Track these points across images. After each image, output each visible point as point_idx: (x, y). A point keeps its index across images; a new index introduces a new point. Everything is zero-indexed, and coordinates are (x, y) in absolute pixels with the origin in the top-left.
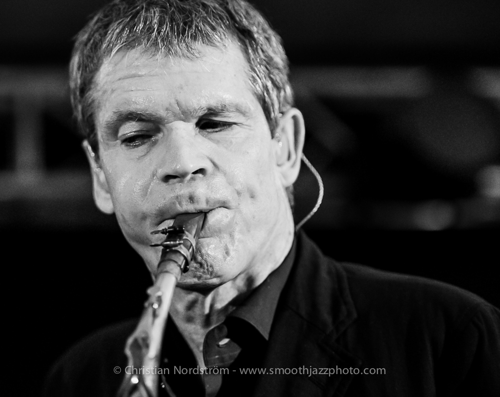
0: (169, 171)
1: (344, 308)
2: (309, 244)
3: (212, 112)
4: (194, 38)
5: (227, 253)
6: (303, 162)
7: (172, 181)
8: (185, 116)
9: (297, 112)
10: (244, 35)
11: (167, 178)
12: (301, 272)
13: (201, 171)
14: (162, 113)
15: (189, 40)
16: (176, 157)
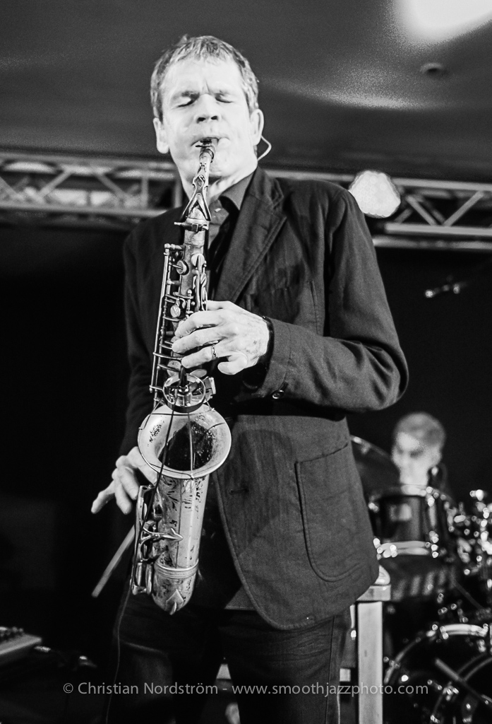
0: (200, 116)
5: (226, 160)
7: (201, 121)
8: (210, 92)
13: (216, 118)
14: (200, 90)
16: (204, 110)
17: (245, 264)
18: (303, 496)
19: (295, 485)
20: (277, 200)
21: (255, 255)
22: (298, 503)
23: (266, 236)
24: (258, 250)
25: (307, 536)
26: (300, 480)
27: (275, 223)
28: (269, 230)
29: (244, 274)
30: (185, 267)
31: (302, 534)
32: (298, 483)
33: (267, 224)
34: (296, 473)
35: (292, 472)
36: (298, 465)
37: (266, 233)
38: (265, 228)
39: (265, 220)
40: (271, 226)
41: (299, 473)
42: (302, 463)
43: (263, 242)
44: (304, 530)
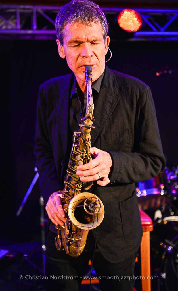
0: (84, 55)
1: (116, 85)
2: (108, 69)
3: (94, 41)
4: (92, 21)
6: (108, 50)
7: (84, 58)
8: (88, 41)
9: (108, 37)
10: (102, 19)
11: (83, 57)
12: (106, 76)
13: (92, 56)
14: (84, 41)
15: (91, 22)
16: (86, 53)
17: (101, 121)
18: (122, 215)
19: (119, 211)
20: (116, 89)
21: (106, 117)
22: (120, 218)
23: (111, 108)
24: (107, 115)
25: (124, 230)
26: (121, 209)
27: (115, 101)
28: (112, 104)
29: (101, 125)
30: (83, 141)
31: (122, 229)
32: (120, 210)
33: (111, 101)
34: (119, 206)
35: (118, 207)
36: (120, 203)
37: (111, 106)
38: (110, 104)
39: (110, 99)
40: (113, 103)
41: (120, 206)
42: (121, 202)
43: (109, 111)
44: (122, 228)
